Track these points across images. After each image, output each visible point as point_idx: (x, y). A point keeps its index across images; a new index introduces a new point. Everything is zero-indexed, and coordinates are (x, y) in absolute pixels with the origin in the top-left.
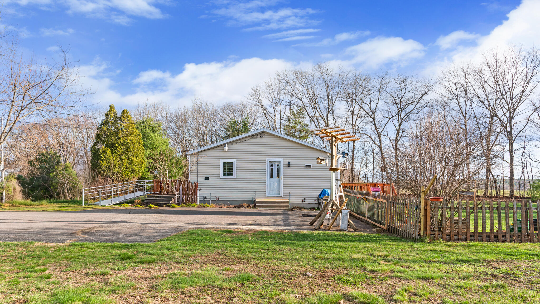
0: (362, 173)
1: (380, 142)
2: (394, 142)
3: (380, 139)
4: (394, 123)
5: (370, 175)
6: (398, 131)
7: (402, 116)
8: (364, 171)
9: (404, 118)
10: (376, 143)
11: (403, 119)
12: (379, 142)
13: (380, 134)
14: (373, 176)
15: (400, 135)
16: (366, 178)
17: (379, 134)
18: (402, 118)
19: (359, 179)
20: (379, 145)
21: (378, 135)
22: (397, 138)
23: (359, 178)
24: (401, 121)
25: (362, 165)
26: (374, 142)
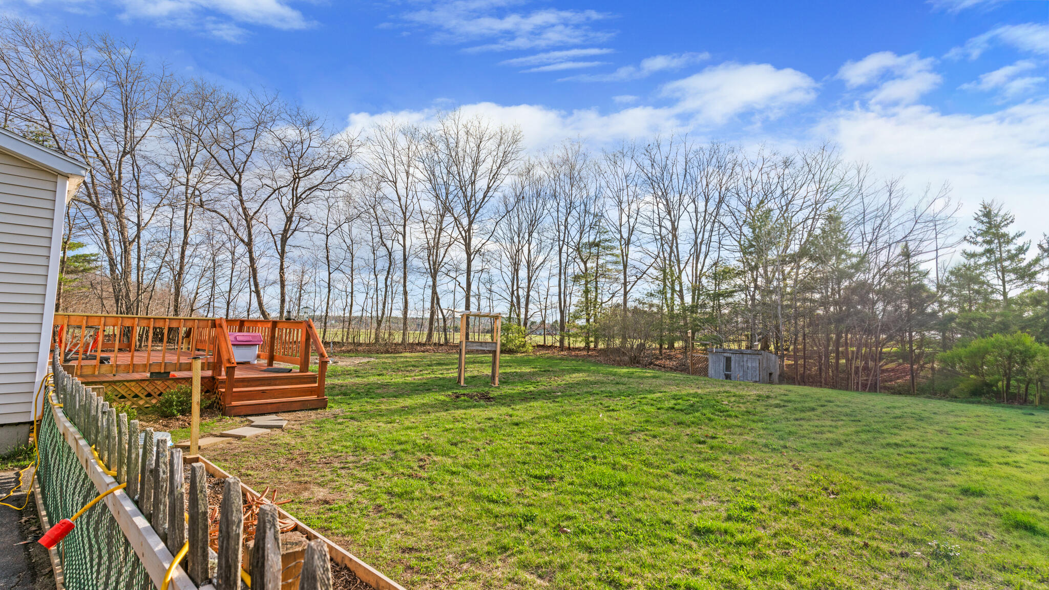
0: (201, 298)
1: (250, 235)
2: (278, 239)
3: (249, 227)
4: (281, 203)
5: (220, 303)
6: (289, 219)
7: (300, 190)
8: (208, 292)
9: (303, 196)
10: (240, 235)
11: (300, 197)
12: (246, 233)
13: (251, 219)
14: (228, 303)
15: (293, 226)
16: (211, 309)
17: (248, 219)
18: (298, 195)
19: (192, 310)
20: (246, 240)
21: (246, 220)
22: (286, 231)
23: (192, 307)
24: (297, 200)
25: (204, 280)
26: (235, 232)
